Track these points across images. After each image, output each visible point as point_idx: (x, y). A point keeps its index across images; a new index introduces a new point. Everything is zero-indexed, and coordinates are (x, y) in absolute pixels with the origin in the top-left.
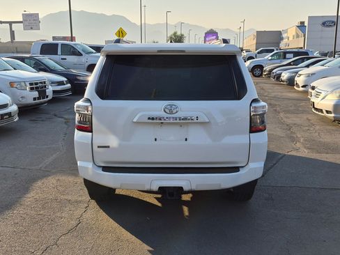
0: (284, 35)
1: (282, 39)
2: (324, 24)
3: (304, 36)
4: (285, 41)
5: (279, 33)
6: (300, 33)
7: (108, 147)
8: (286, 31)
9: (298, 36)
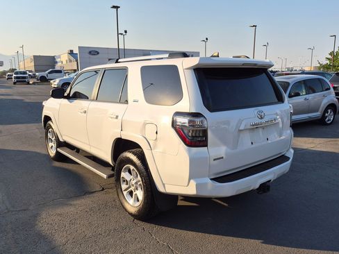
0: (58, 60)
1: (57, 62)
2: (90, 53)
3: (77, 61)
4: (59, 64)
5: (53, 58)
6: (72, 58)
7: (222, 158)
8: (59, 57)
9: (70, 61)
